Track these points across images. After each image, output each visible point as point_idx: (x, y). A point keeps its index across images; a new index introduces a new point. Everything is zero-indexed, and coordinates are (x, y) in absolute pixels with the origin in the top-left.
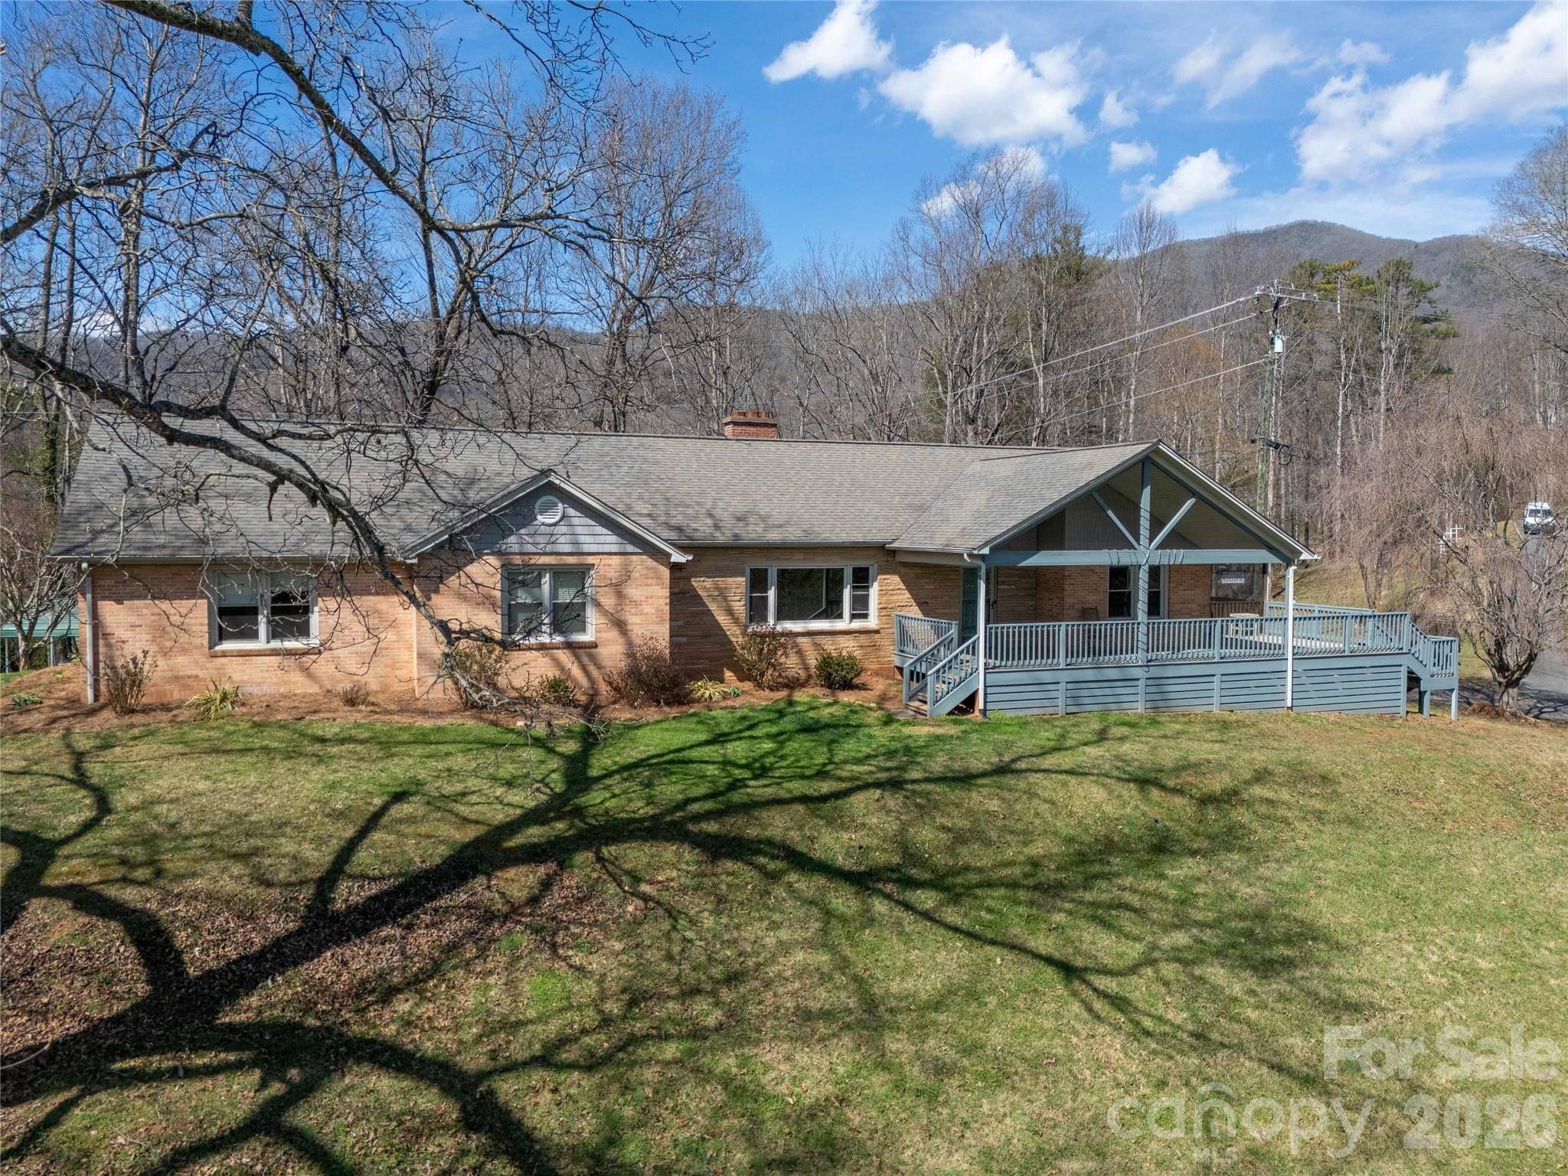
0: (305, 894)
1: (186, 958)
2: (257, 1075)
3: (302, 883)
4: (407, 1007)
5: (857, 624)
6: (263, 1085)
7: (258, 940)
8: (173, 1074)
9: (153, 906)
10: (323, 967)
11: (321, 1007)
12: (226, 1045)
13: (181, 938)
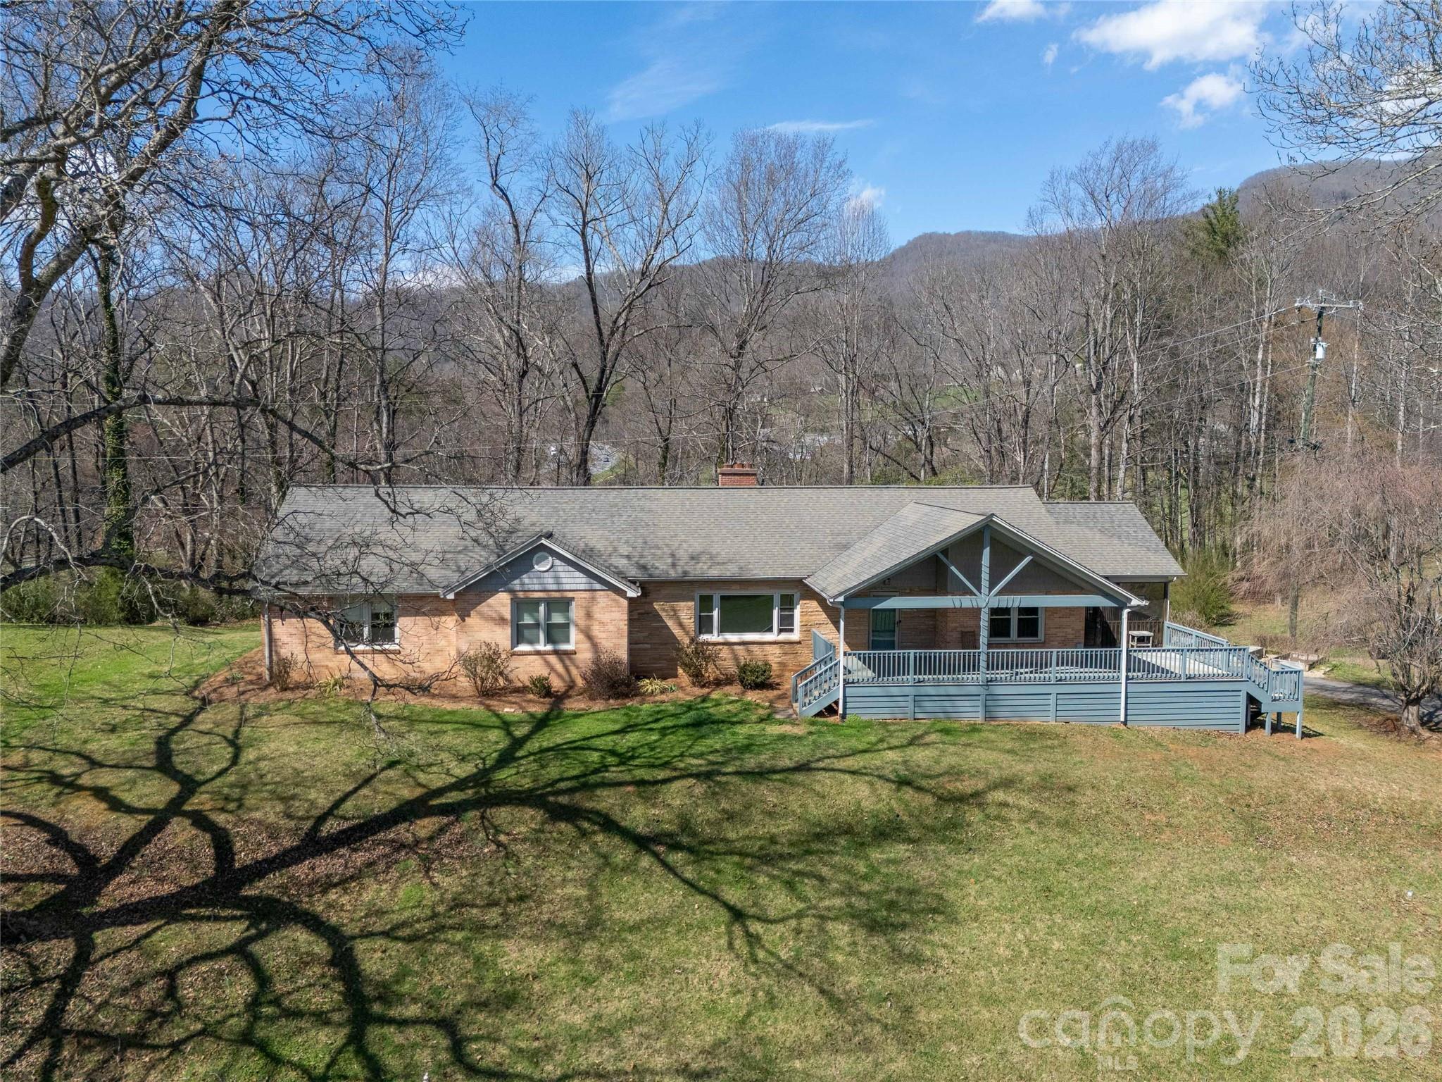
0: (308, 824)
1: (237, 857)
2: (247, 923)
3: (308, 818)
4: (334, 897)
5: (784, 637)
6: (247, 929)
7: (275, 850)
8: (208, 918)
9: (229, 827)
10: (301, 871)
11: (293, 892)
12: (238, 907)
13: (238, 845)
